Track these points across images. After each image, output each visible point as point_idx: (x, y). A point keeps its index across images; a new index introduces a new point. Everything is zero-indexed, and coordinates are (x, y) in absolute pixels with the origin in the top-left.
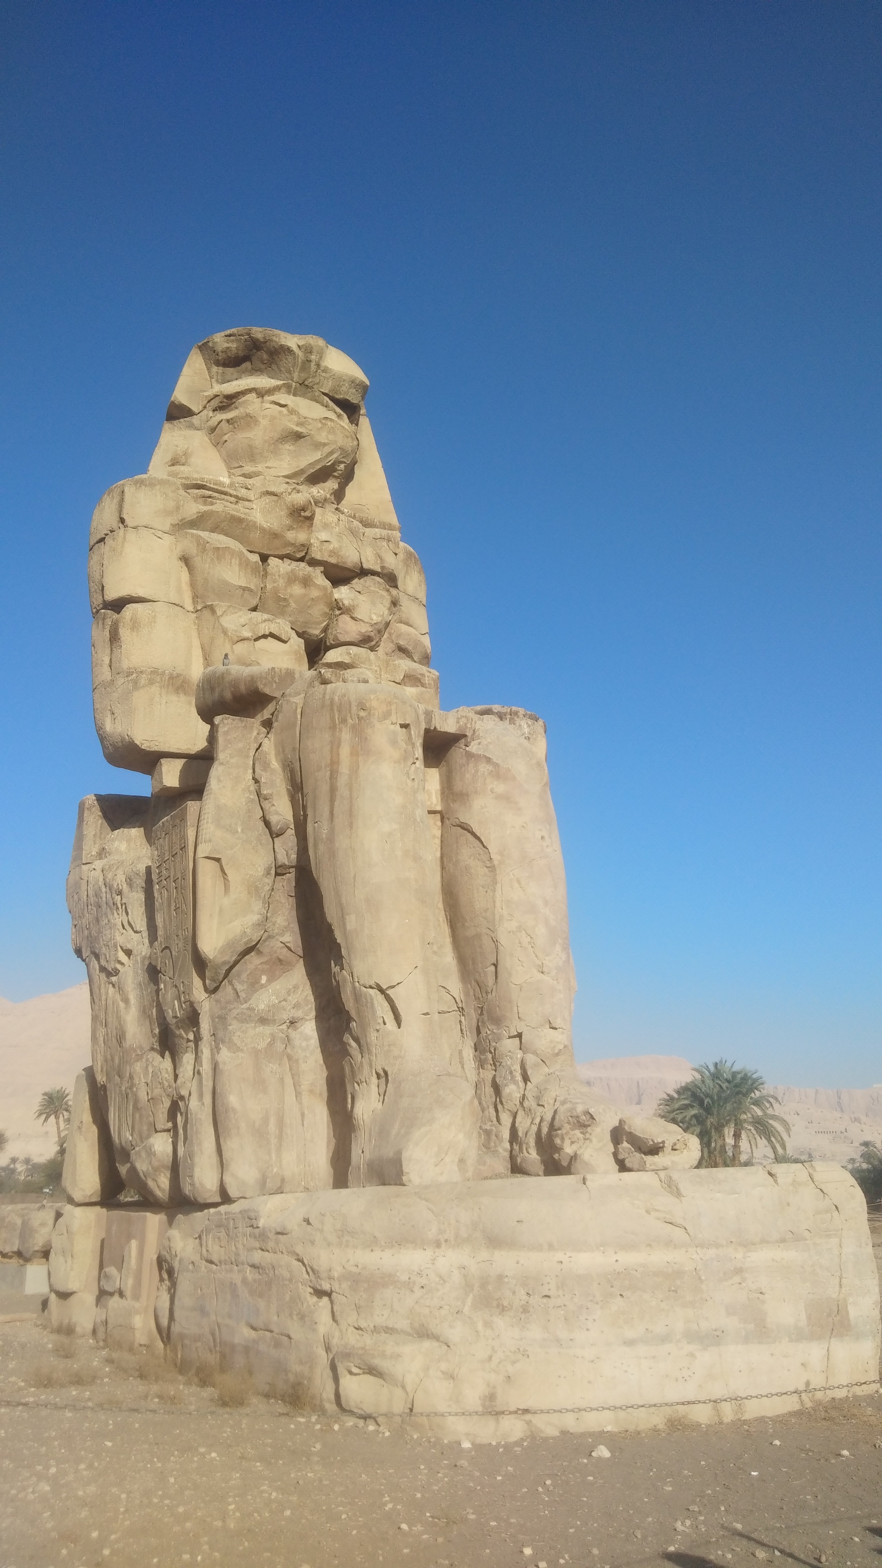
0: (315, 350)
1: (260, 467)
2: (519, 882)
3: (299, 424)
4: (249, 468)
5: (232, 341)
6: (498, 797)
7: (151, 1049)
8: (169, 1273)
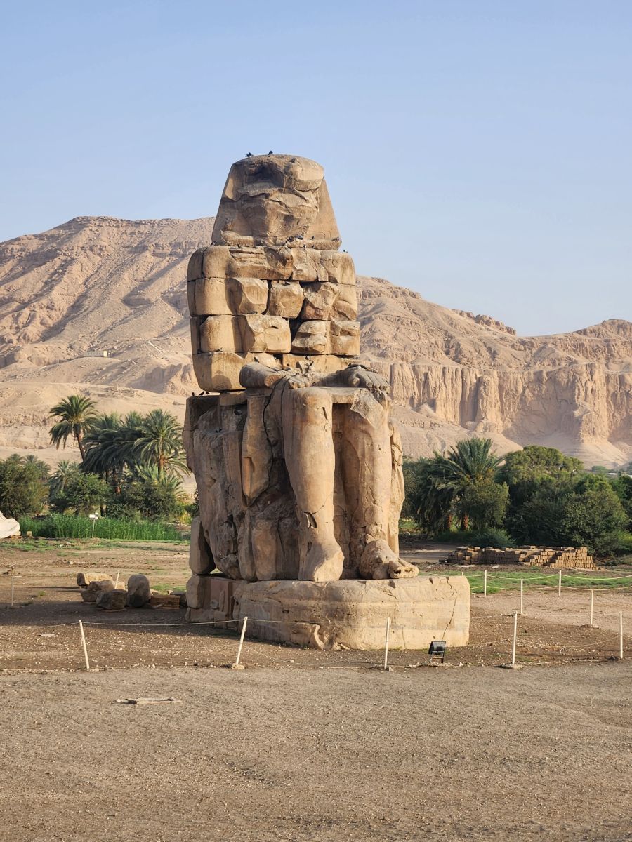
6: (363, 431)
7: (227, 522)
8: (238, 603)
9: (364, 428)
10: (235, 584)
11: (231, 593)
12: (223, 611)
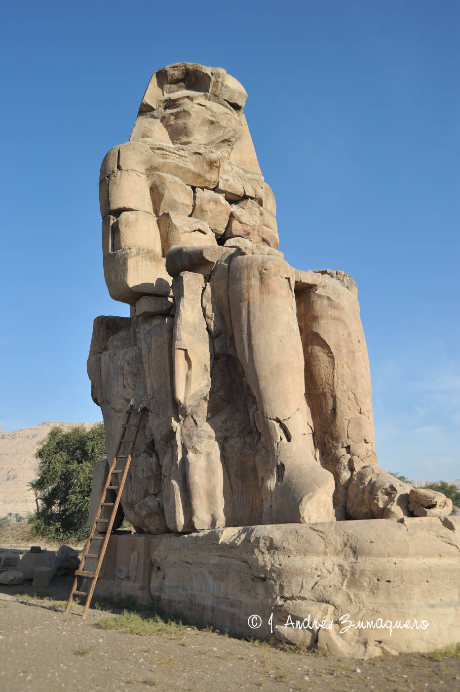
0: (221, 75)
1: (191, 139)
2: (347, 364)
3: (213, 116)
4: (184, 139)
5: (176, 70)
6: (334, 318)
7: (144, 452)
8: (159, 569)
9: (336, 314)
10: (155, 540)
11: (148, 553)
12: (134, 581)
